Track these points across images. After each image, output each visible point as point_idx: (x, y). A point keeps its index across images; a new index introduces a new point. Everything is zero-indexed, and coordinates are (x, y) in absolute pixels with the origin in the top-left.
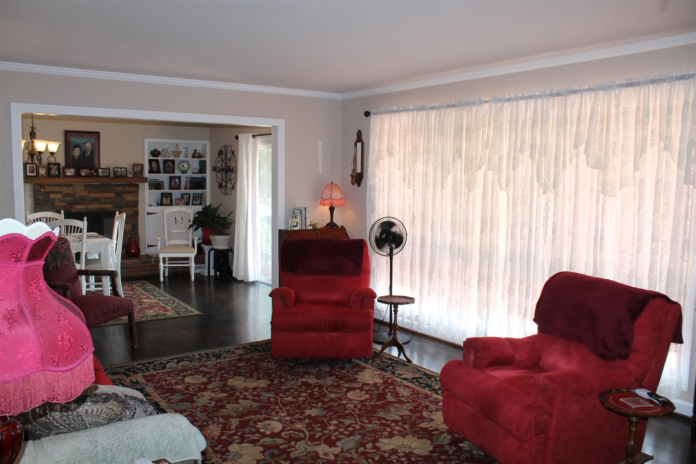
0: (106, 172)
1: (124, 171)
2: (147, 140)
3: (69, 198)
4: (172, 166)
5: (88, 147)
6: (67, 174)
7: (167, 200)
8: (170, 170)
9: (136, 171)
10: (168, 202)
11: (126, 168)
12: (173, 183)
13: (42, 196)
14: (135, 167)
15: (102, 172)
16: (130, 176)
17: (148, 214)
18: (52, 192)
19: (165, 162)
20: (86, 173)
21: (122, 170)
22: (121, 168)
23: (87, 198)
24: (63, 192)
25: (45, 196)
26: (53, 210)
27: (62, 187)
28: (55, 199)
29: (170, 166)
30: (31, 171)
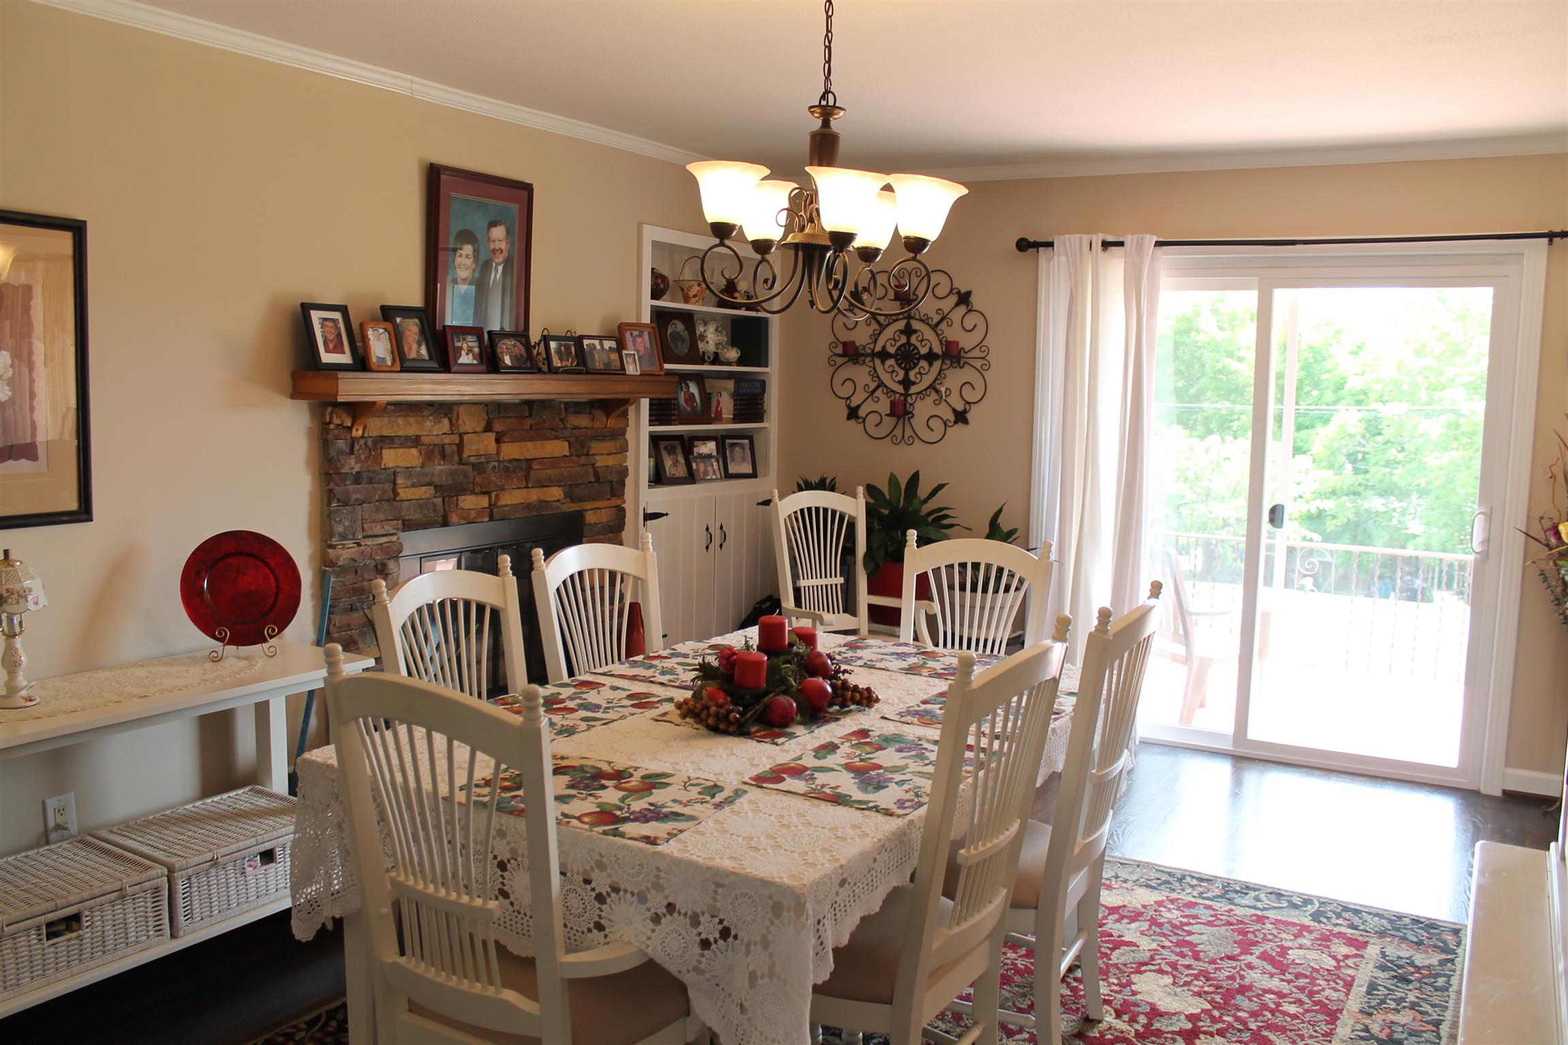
0: (568, 351)
1: (611, 349)
3: (442, 467)
5: (498, 245)
6: (461, 360)
7: (674, 465)
10: (681, 471)
12: (681, 396)
14: (628, 336)
15: (559, 353)
16: (632, 369)
17: (646, 516)
18: (389, 441)
19: (664, 318)
20: (516, 357)
21: (605, 344)
23: (492, 465)
24: (426, 440)
25: (368, 458)
26: (391, 522)
27: (421, 418)
28: (399, 472)
29: (682, 333)
30: (332, 340)
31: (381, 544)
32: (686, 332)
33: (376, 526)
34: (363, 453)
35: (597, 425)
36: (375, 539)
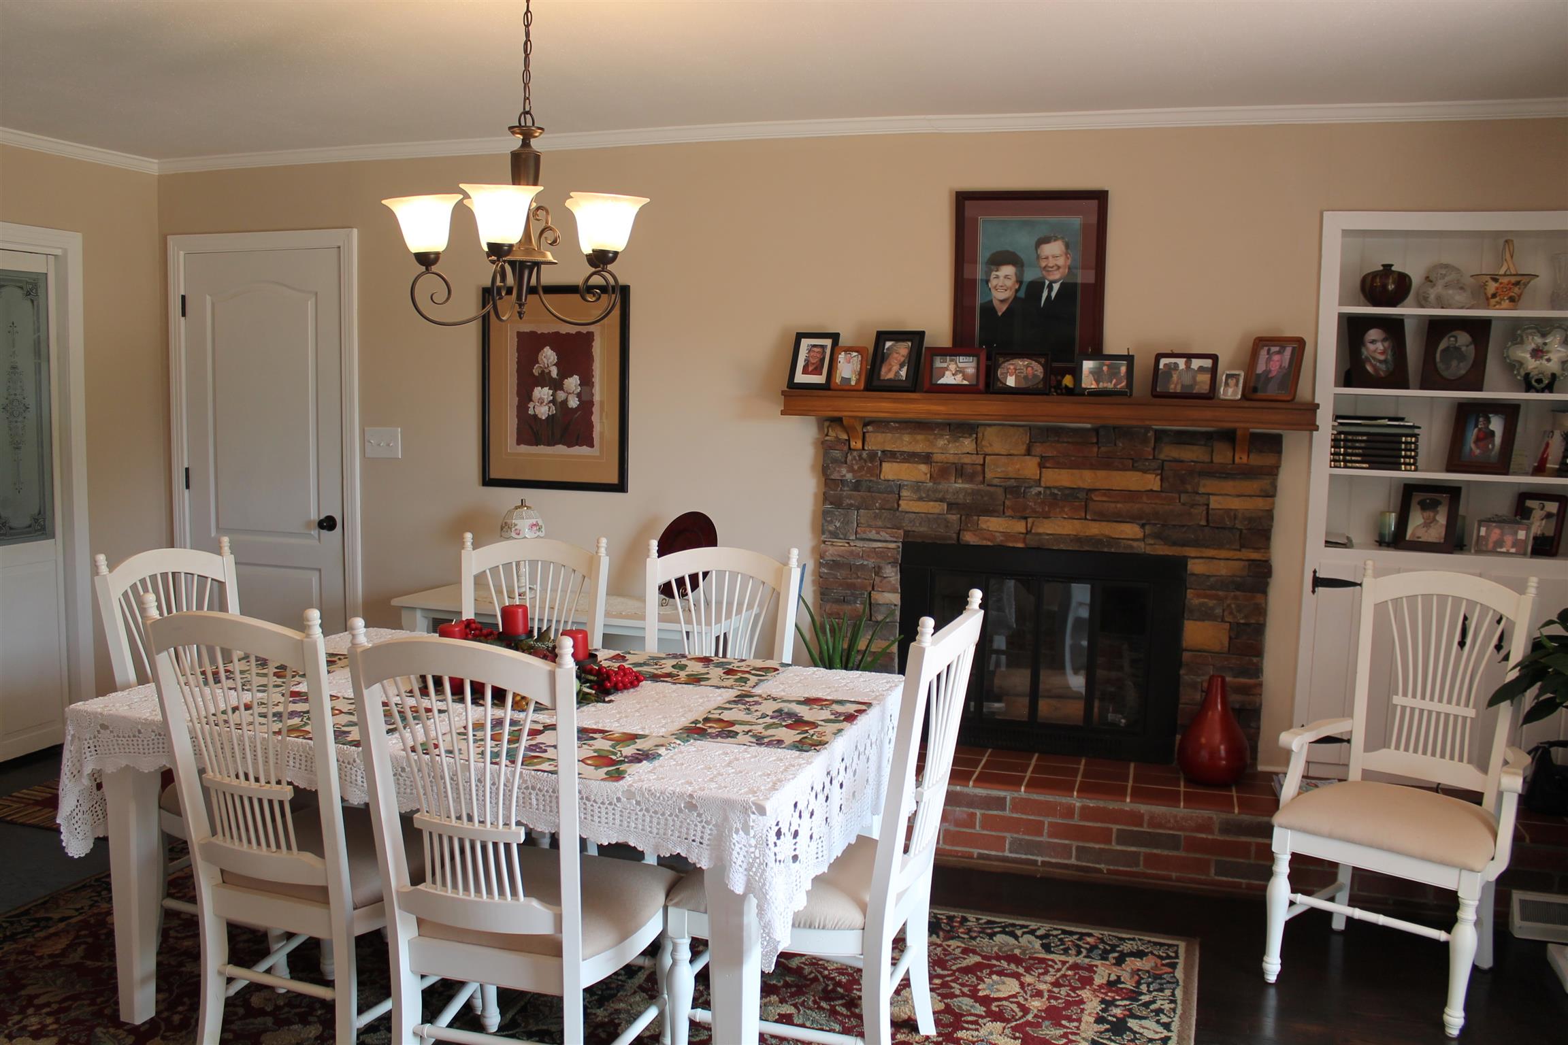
0: (1114, 373)
1: (1201, 369)
2: (1336, 224)
3: (959, 485)
4: (1470, 351)
5: (1052, 262)
6: (941, 381)
7: (1427, 524)
8: (1459, 369)
9: (1267, 372)
10: (1436, 533)
11: (1214, 358)
12: (1472, 434)
13: (851, 470)
14: (1263, 353)
15: (1097, 374)
16: (1230, 392)
17: (1318, 582)
18: (891, 456)
19: (1437, 328)
20: (1026, 378)
21: (1196, 363)
22: (1189, 357)
23: (1035, 490)
24: (937, 457)
25: (861, 468)
26: (889, 530)
27: (933, 437)
28: (904, 485)
29: (1464, 349)
30: (813, 364)
31: (875, 548)
32: (1472, 347)
33: (870, 531)
34: (857, 463)
35: (1218, 459)
36: (867, 542)
